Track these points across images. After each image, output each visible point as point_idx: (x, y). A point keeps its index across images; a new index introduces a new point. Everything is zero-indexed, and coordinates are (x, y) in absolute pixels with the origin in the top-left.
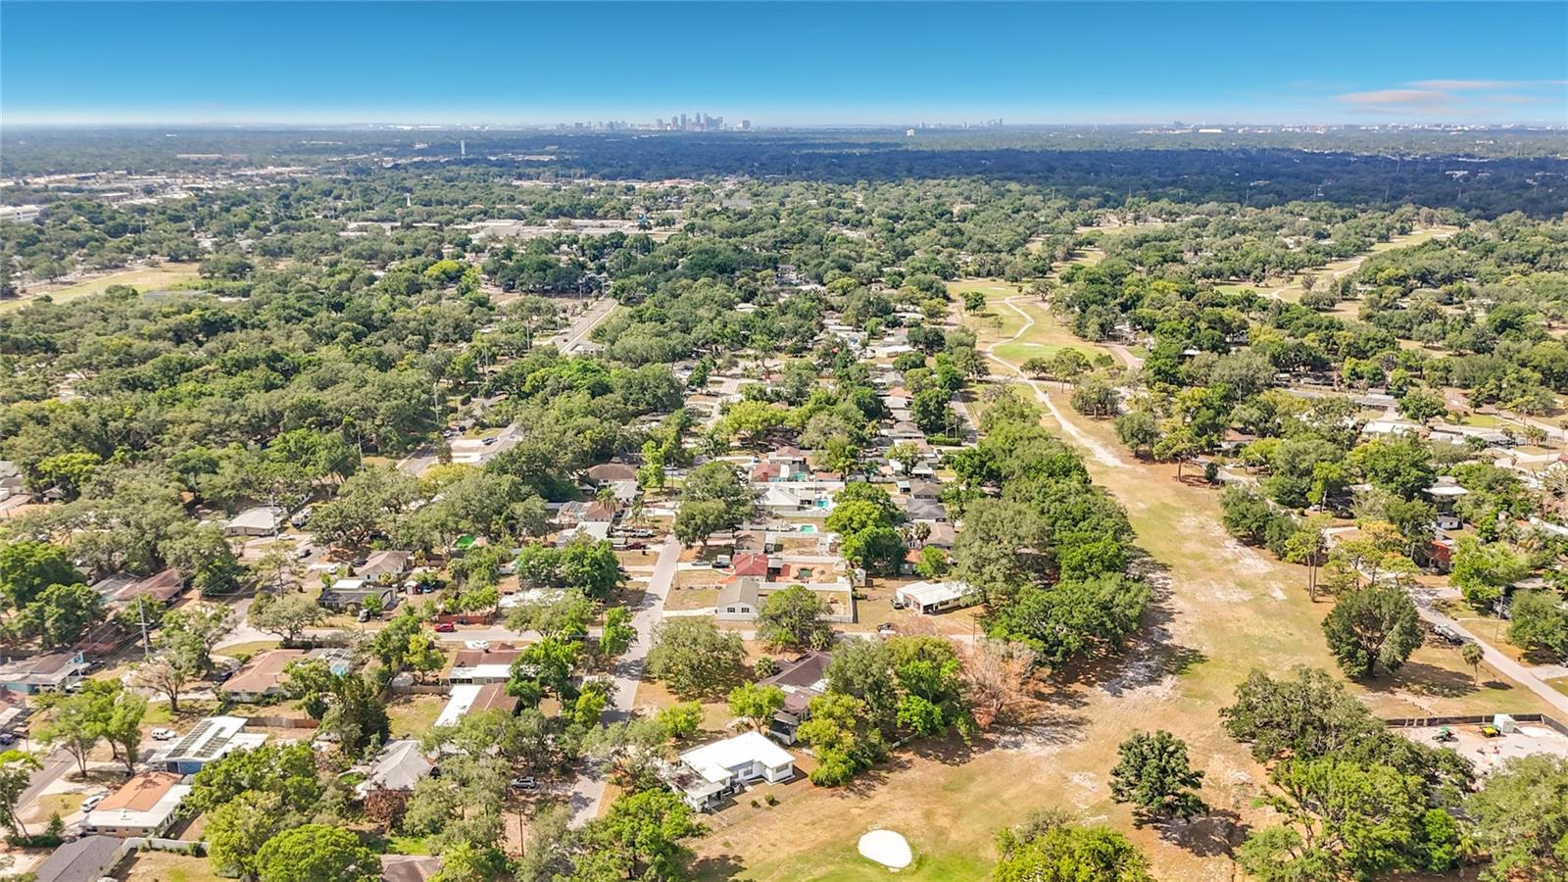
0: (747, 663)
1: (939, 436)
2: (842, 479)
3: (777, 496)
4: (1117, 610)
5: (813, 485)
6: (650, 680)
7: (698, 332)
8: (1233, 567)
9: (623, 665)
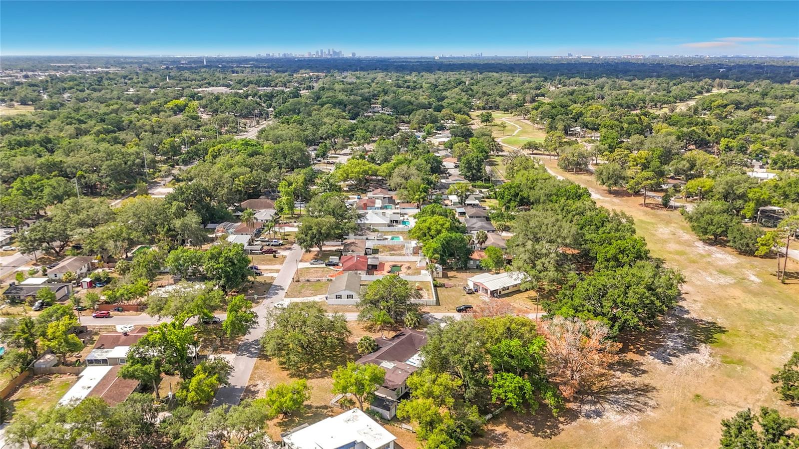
0: (351, 340)
1: (479, 183)
2: (418, 207)
3: (373, 218)
4: (659, 290)
5: (398, 211)
6: (266, 358)
7: (323, 130)
8: (709, 260)
9: (245, 344)
